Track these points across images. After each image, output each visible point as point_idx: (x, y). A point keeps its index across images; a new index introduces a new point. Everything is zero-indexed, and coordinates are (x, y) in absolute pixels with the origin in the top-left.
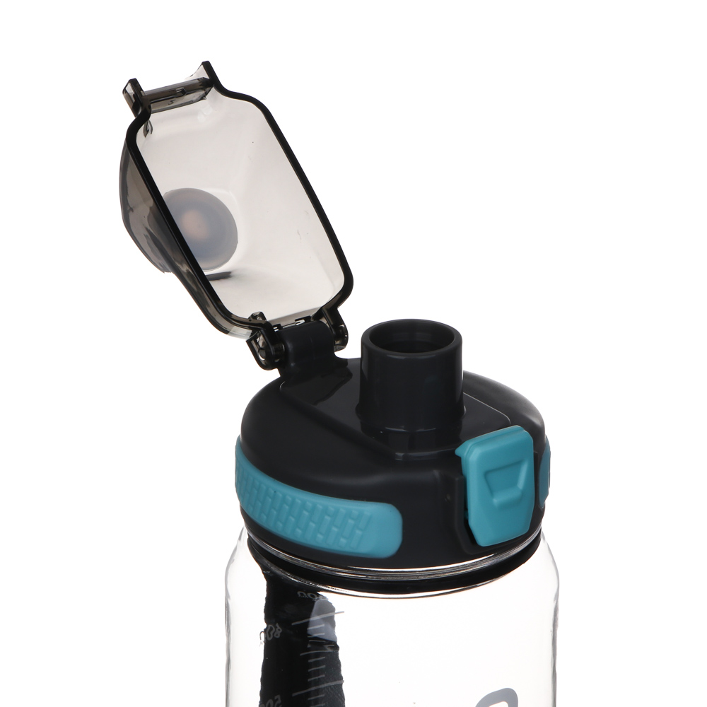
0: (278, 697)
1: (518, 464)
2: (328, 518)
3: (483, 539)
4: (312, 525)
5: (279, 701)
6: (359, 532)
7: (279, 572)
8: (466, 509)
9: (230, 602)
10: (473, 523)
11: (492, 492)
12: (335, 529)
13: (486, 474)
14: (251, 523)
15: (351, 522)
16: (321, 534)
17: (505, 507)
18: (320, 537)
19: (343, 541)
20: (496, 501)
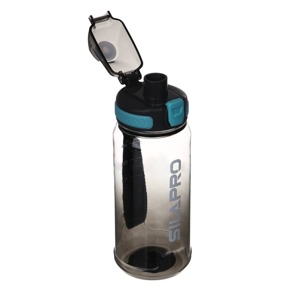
1: (180, 107)
2: (136, 120)
3: (172, 125)
4: (132, 121)
5: (127, 162)
6: (143, 123)
7: (125, 132)
8: (168, 118)
9: (114, 140)
10: (169, 121)
11: (174, 114)
12: (137, 122)
13: (172, 110)
15: (141, 121)
16: (134, 124)
17: (177, 117)
19: (139, 125)
20: (175, 116)
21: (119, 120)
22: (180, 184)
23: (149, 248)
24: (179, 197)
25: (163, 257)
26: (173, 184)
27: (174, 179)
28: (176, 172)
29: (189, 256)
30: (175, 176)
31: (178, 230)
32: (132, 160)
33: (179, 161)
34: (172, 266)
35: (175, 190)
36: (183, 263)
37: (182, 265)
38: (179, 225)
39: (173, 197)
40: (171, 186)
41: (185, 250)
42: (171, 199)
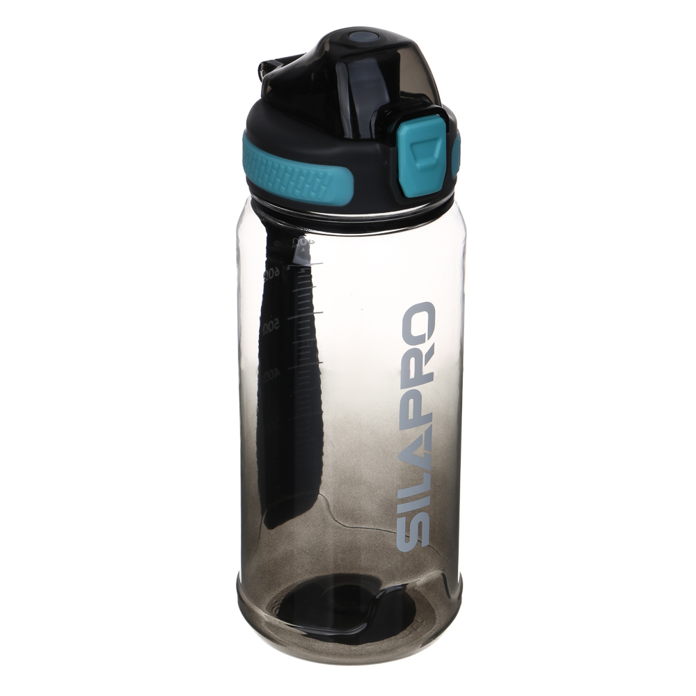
0: (277, 319)
1: (435, 140)
2: (302, 178)
3: (410, 192)
4: (292, 183)
5: (278, 323)
6: (324, 188)
7: (271, 220)
8: (397, 171)
9: (240, 245)
10: (402, 180)
11: (416, 159)
12: (307, 186)
13: (412, 145)
14: (254, 188)
15: (318, 180)
16: (298, 189)
17: (425, 170)
18: (297, 192)
19: (313, 194)
20: (418, 165)
21: (254, 181)
22: (430, 377)
23: (338, 578)
24: (429, 417)
25: (377, 597)
26: (412, 375)
27: (413, 360)
28: (421, 339)
29: (454, 596)
30: (416, 353)
31: (424, 518)
32: (293, 320)
33: (429, 308)
34: (404, 627)
35: (417, 396)
36: (438, 617)
37: (434, 623)
38: (426, 502)
39: (411, 416)
40: (406, 382)
41: (442, 577)
42: (405, 423)
